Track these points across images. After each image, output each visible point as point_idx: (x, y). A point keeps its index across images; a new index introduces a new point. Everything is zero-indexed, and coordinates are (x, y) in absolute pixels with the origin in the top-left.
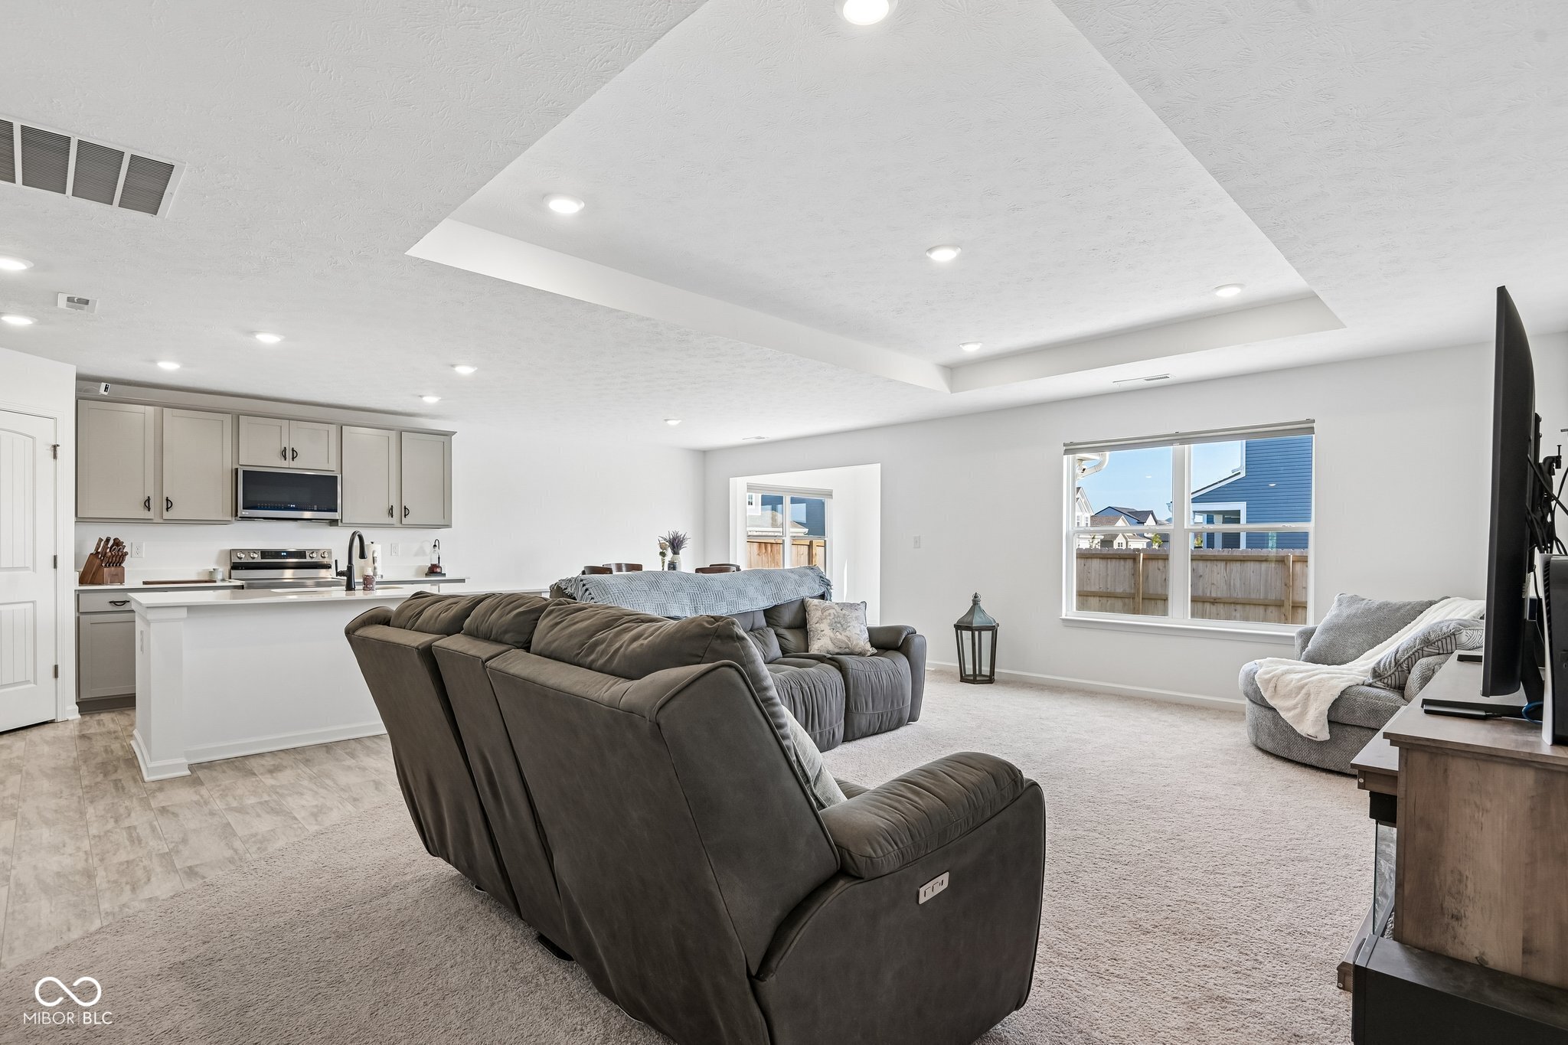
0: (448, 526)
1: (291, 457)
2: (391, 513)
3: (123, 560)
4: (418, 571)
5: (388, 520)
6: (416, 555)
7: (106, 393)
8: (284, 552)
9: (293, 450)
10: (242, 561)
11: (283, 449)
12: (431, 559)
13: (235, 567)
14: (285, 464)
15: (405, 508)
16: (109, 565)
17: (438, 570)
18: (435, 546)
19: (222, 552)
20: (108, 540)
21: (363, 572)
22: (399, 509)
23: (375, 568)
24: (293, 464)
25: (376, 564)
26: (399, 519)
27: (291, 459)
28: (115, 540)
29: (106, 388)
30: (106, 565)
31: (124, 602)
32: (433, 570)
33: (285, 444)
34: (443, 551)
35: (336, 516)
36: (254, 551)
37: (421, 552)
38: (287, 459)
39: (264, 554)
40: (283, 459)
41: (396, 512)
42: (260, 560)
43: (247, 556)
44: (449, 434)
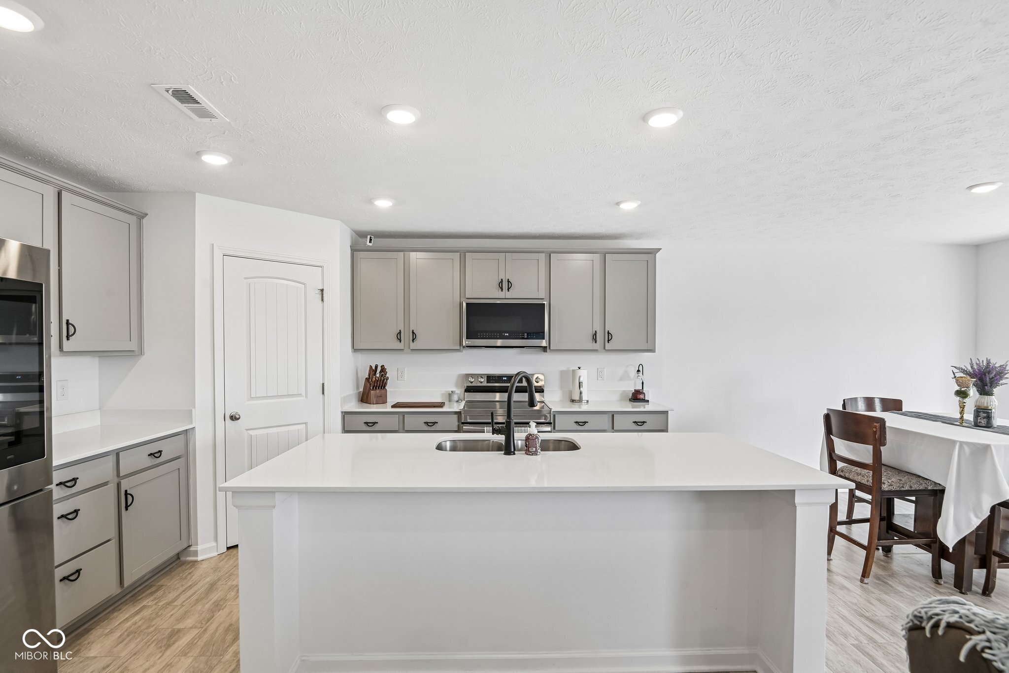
0: (652, 350)
1: (507, 288)
2: (594, 338)
3: (386, 384)
4: (623, 395)
5: (591, 345)
6: (621, 379)
7: (371, 244)
8: (505, 377)
9: (508, 281)
10: (473, 384)
11: (500, 281)
12: (635, 384)
13: (469, 390)
14: (502, 295)
15: (608, 333)
16: (376, 388)
17: (642, 396)
18: (638, 371)
19: (459, 376)
20: (376, 367)
21: (571, 397)
22: (603, 333)
23: (581, 393)
24: (509, 295)
25: (581, 389)
26: (603, 345)
27: (506, 290)
28: (381, 367)
29: (371, 240)
30: (373, 388)
31: (374, 423)
32: (637, 397)
33: (502, 276)
34: (646, 377)
35: (544, 343)
36: (481, 376)
37: (625, 377)
38: (504, 290)
39: (490, 378)
40: (500, 290)
41: (599, 337)
42: (485, 384)
43: (476, 381)
44: (652, 252)
